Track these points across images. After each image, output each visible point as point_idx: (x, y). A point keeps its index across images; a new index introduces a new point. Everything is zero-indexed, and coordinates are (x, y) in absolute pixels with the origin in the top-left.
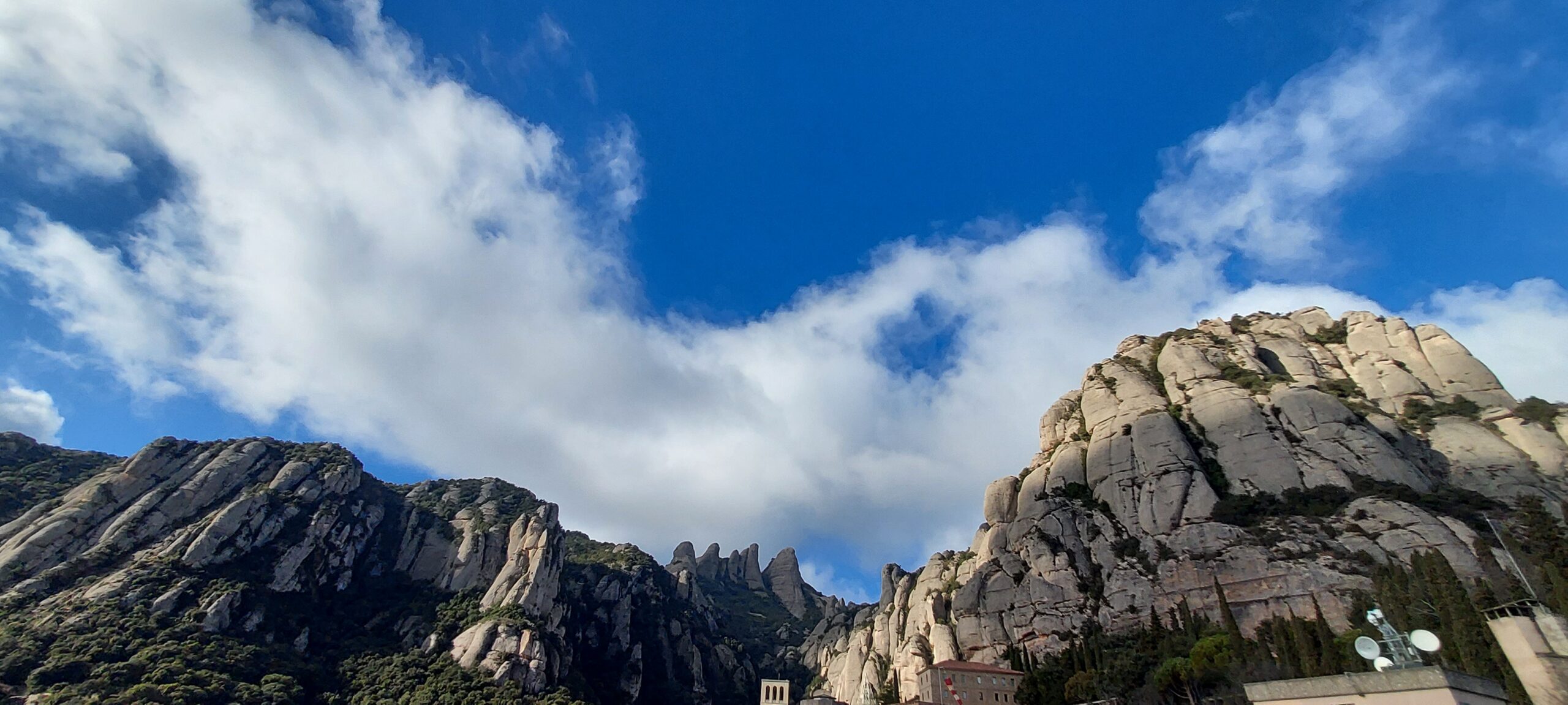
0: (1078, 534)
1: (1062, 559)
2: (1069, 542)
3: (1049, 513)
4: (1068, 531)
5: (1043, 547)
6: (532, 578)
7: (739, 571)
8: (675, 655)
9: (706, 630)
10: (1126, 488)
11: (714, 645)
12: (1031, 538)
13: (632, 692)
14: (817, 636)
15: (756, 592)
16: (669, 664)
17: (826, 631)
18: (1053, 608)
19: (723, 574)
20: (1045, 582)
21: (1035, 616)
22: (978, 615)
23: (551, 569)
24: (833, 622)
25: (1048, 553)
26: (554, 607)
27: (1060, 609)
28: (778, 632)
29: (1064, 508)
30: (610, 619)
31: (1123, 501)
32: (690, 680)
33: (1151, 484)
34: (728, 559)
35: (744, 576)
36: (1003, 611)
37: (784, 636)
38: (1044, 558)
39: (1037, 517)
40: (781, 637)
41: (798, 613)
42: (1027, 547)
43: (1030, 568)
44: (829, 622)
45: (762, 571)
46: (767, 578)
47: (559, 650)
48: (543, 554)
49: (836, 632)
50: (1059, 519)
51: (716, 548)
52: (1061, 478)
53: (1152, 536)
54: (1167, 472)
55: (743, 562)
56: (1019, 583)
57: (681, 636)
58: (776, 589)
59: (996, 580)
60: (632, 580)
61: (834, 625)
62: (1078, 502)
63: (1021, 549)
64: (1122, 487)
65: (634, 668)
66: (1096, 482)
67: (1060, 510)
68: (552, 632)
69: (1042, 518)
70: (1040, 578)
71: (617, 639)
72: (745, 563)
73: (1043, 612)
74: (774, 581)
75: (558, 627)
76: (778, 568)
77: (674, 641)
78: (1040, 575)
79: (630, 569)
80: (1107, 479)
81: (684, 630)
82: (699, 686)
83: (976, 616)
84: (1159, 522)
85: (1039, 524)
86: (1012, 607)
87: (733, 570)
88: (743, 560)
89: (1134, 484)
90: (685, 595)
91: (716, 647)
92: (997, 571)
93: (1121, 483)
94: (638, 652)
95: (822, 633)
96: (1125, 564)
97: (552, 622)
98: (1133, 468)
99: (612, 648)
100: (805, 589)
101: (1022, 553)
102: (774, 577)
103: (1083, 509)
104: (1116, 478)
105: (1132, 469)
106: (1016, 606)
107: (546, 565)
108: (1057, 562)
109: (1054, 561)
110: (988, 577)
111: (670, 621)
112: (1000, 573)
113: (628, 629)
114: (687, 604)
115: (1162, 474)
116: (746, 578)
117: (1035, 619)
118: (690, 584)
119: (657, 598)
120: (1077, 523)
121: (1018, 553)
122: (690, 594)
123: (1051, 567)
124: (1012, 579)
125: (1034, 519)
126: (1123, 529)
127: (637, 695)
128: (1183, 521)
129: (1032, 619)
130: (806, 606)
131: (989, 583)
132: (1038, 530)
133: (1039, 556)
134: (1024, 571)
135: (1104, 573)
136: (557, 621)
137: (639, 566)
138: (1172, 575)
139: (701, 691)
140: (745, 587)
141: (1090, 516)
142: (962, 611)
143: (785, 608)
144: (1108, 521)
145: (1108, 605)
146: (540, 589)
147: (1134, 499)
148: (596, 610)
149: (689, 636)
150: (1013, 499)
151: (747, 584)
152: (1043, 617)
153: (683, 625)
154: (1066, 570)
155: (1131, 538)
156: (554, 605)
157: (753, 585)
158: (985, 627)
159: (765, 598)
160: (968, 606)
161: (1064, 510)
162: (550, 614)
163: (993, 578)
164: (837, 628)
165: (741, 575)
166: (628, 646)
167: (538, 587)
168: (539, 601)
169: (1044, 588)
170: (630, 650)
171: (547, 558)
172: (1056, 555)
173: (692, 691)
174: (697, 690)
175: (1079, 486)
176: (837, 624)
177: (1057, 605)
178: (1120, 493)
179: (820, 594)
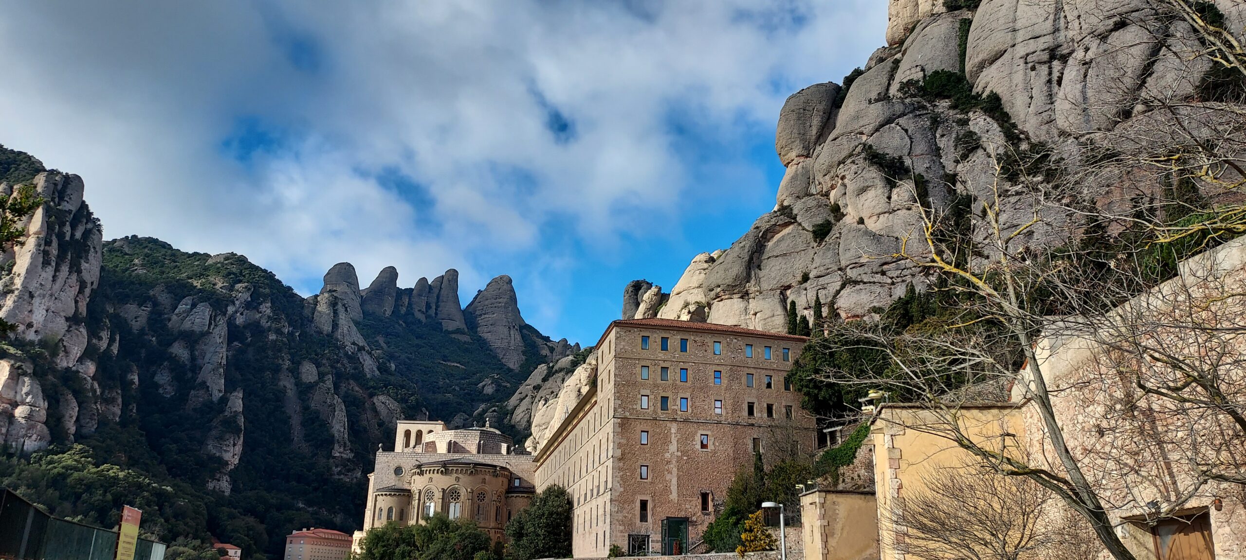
0: (936, 152)
1: (905, 190)
2: (920, 165)
3: (889, 121)
4: (921, 147)
5: (873, 174)
6: (18, 283)
7: (428, 306)
8: (306, 408)
9: (359, 377)
10: (1037, 66)
11: (371, 396)
12: (853, 162)
13: (227, 456)
14: (531, 387)
15: (453, 336)
16: (296, 421)
17: (545, 380)
18: (877, 273)
19: (403, 310)
20: (867, 233)
21: (843, 287)
22: (745, 296)
23: (57, 270)
24: (556, 368)
25: (880, 184)
26: (68, 331)
27: (888, 273)
28: (481, 385)
29: (918, 113)
30: (193, 359)
31: (1028, 88)
32: (329, 442)
33: (1087, 49)
34: (411, 290)
35: (436, 314)
36: (789, 287)
37: (489, 390)
38: (871, 194)
39: (868, 130)
40: (484, 392)
41: (513, 362)
42: (843, 178)
43: (843, 215)
44: (550, 369)
45: (463, 305)
46: (470, 316)
47: (78, 393)
48: (38, 245)
49: (559, 380)
50: (906, 131)
51: (390, 274)
52: (919, 69)
53: (1076, 138)
54: (1121, 25)
55: (435, 295)
56: (822, 240)
57: (316, 383)
58: (484, 333)
59: (783, 238)
60: (234, 304)
61: (556, 372)
62: (943, 105)
63: (833, 187)
64: (1030, 65)
65: (230, 426)
66: (981, 66)
67: (911, 115)
68: (68, 369)
69: (877, 130)
70: (862, 226)
71: (204, 385)
72: (438, 297)
73: (859, 279)
74: (480, 321)
75: (80, 360)
76: (486, 303)
77: (305, 390)
78: (861, 221)
79: (231, 288)
80: (1006, 55)
81: (321, 376)
82: (342, 450)
83: (742, 297)
84: (1092, 111)
85: (870, 141)
86: (806, 278)
87: (420, 304)
88: (436, 291)
89: (1052, 57)
90: (327, 328)
91: (375, 400)
92: (786, 225)
93: (1029, 59)
94: (237, 402)
95: (539, 382)
96: (1019, 188)
97: (67, 352)
98: (1056, 30)
99: (196, 398)
100: (525, 331)
101: (833, 194)
102: (481, 315)
103: (951, 112)
104: (1021, 50)
105: (1054, 32)
106: (811, 276)
107: (46, 263)
108: (894, 197)
109: (889, 198)
110: (769, 235)
111: (299, 363)
112: (791, 227)
113: (222, 370)
114: (330, 341)
115: (1112, 31)
116: (439, 316)
117: (842, 292)
118: (335, 313)
119: (279, 332)
120: (938, 136)
121: (827, 195)
122: (335, 326)
123: (882, 205)
124: (811, 235)
125: (862, 133)
126: (1022, 136)
127: (237, 462)
128: (1139, 107)
129: (838, 292)
130: (524, 353)
131: (770, 244)
132: (867, 148)
133: (863, 190)
134: (833, 221)
135: (976, 208)
136: (77, 351)
137: (246, 284)
138: (1107, 193)
139: (344, 456)
140: (437, 327)
141: (965, 122)
142: (719, 289)
143: (495, 357)
144: (996, 125)
145: (979, 254)
146: (36, 301)
147: (1049, 81)
148: (170, 344)
149: (329, 383)
150: (829, 119)
151: (441, 324)
152: (858, 287)
153: (321, 369)
154: (909, 209)
155: (1033, 147)
156: (70, 327)
157: (450, 326)
158: (755, 314)
159: (465, 343)
160: (729, 281)
161: (916, 116)
162: (61, 340)
163: (778, 237)
164: (561, 374)
165: (432, 312)
166: (221, 395)
167: (31, 296)
168: (38, 316)
169: (865, 242)
170: (224, 400)
171: (46, 253)
172: (891, 185)
173: (330, 456)
174: (338, 455)
175: (950, 75)
176: (561, 370)
177: (885, 267)
178: (1026, 74)
179: (547, 339)
